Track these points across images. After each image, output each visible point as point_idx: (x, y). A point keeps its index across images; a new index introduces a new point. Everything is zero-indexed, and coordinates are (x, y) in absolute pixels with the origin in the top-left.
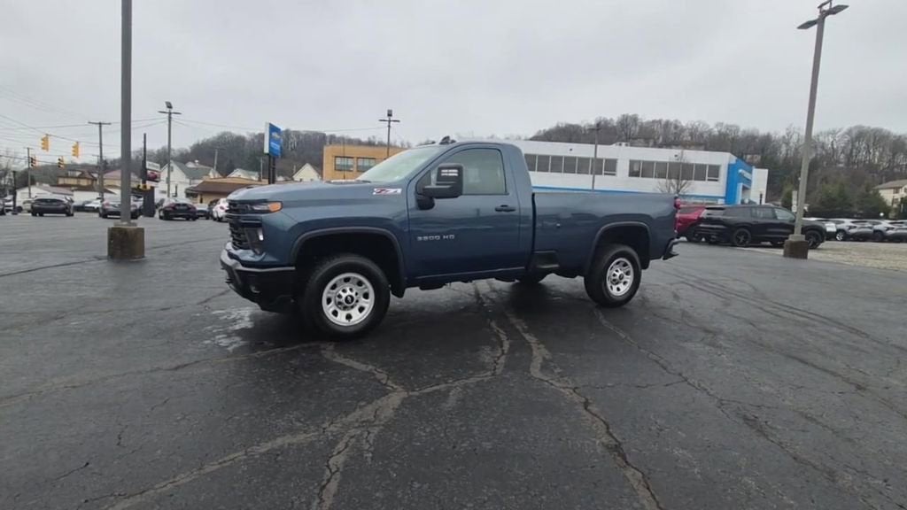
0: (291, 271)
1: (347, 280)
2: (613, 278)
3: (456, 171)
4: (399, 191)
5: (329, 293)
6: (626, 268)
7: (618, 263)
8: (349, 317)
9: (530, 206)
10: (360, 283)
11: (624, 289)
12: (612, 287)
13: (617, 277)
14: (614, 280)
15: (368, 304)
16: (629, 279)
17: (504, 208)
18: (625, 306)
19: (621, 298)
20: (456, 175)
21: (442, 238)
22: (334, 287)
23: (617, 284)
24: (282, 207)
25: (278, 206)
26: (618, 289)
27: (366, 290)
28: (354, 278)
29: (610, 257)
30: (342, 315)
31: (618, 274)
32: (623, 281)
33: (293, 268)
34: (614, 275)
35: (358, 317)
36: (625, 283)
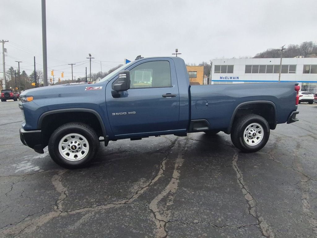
0: (40, 132)
1: (73, 137)
2: (249, 135)
3: (125, 75)
4: (101, 88)
5: (63, 144)
6: (258, 130)
7: (252, 126)
8: (76, 156)
9: (187, 93)
10: (81, 139)
11: (257, 142)
12: (248, 140)
13: (251, 135)
14: (250, 136)
15: (86, 150)
16: (261, 136)
17: (169, 95)
18: (258, 153)
19: (254, 148)
20: (125, 77)
21: (127, 113)
22: (66, 140)
23: (252, 138)
24: (34, 99)
25: (32, 98)
26: (253, 142)
27: (85, 142)
28: (77, 136)
29: (245, 122)
30: (72, 155)
31: (252, 133)
32: (256, 137)
33: (40, 131)
34: (250, 133)
35: (81, 157)
36: (258, 138)
